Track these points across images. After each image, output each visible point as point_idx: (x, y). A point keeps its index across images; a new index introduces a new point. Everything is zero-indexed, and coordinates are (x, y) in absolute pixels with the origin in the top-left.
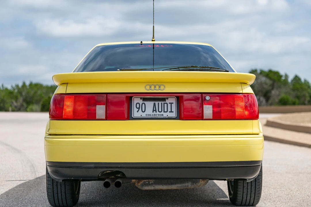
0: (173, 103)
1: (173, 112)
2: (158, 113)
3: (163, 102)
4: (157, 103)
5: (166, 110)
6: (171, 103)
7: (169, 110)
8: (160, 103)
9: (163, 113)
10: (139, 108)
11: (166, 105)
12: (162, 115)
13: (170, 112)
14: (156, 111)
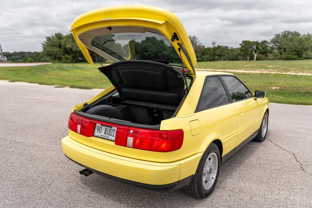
0: (115, 130)
1: (114, 136)
2: (107, 135)
3: (111, 128)
4: (107, 128)
5: (111, 135)
6: (114, 130)
7: (112, 135)
8: (109, 128)
9: (109, 136)
10: (98, 130)
11: (111, 130)
12: (108, 137)
13: (112, 136)
14: (106, 133)
